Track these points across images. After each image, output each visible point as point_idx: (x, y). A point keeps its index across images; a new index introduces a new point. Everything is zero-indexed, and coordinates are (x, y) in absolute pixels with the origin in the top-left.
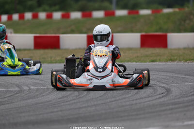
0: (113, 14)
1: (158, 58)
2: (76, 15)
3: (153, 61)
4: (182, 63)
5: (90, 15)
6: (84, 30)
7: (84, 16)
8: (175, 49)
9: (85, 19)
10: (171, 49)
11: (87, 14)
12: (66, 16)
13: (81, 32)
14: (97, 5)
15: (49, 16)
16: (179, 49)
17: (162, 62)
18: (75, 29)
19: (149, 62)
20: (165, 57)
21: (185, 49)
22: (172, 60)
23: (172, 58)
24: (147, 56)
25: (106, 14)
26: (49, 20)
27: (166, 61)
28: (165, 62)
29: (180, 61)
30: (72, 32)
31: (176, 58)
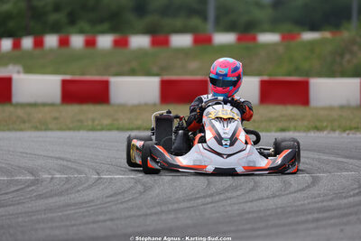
0: (209, 40)
1: (293, 123)
2: (140, 41)
3: (283, 130)
4: (337, 134)
5: (165, 42)
6: (155, 69)
7: (155, 43)
8: (324, 109)
9: (157, 49)
10: (316, 108)
11: (160, 40)
12: (121, 43)
13: (148, 73)
14: (179, 22)
15: (90, 43)
16: (331, 108)
17: (299, 131)
18: (138, 67)
19: (276, 131)
20: (306, 123)
21: (342, 107)
22: (317, 129)
23: (318, 124)
24: (271, 120)
25: (197, 41)
26: (90, 50)
27: (308, 129)
28: (304, 131)
29: (333, 130)
30: (133, 73)
31: (325, 124)
